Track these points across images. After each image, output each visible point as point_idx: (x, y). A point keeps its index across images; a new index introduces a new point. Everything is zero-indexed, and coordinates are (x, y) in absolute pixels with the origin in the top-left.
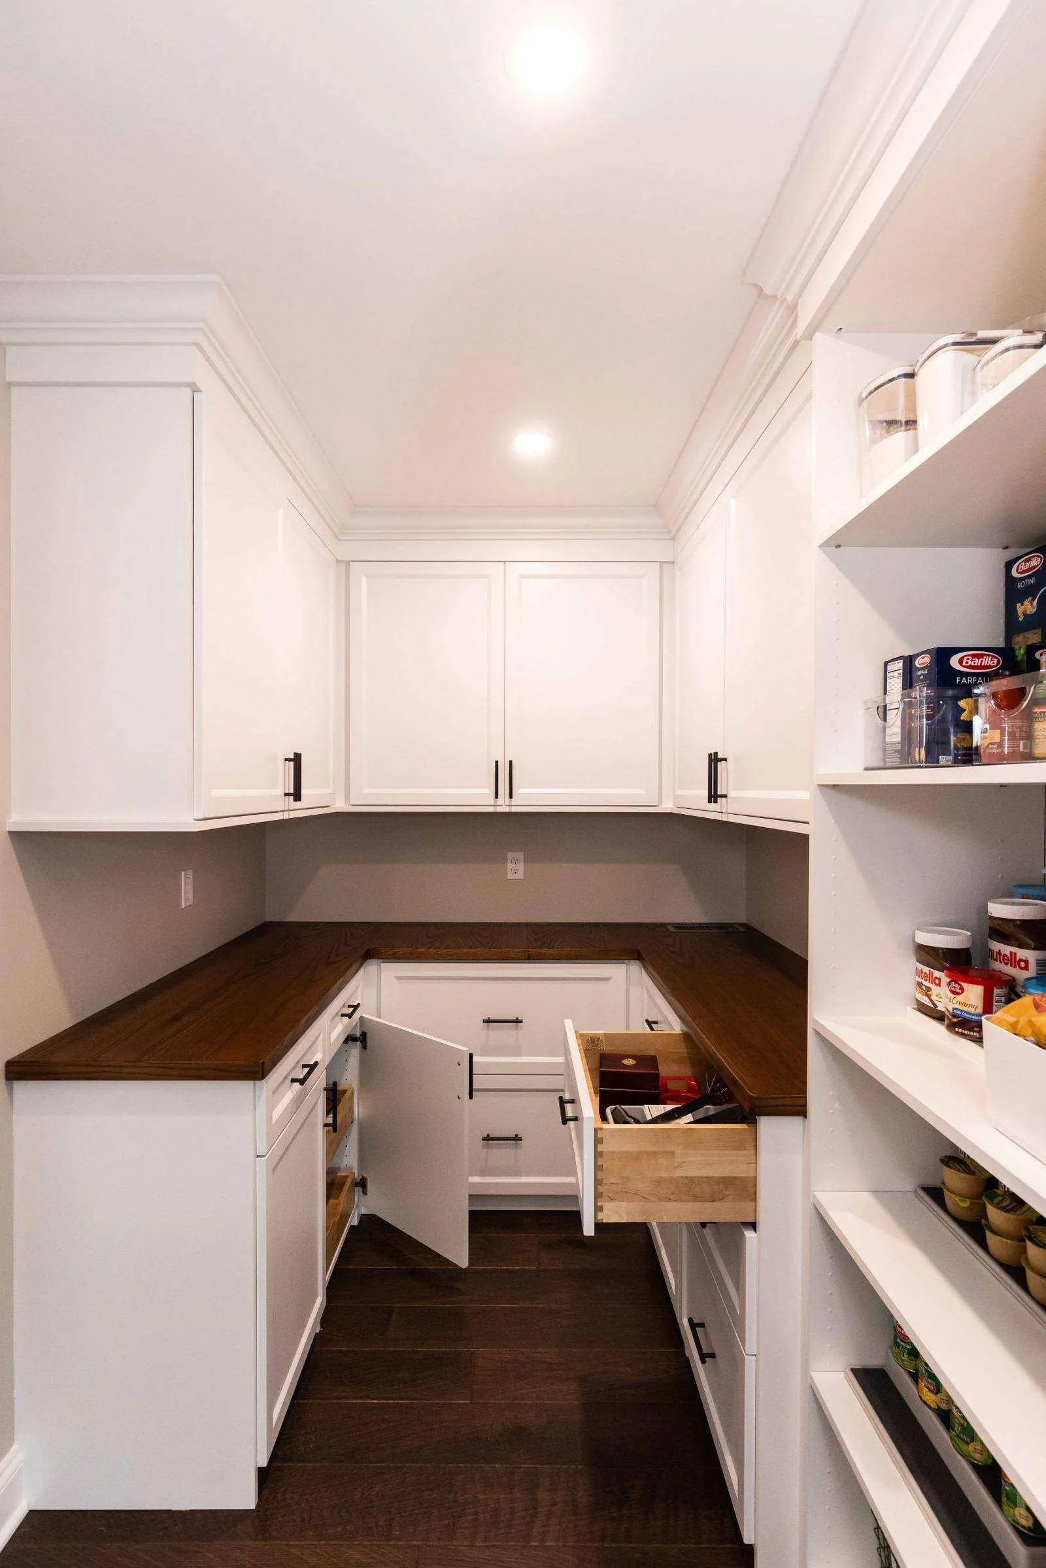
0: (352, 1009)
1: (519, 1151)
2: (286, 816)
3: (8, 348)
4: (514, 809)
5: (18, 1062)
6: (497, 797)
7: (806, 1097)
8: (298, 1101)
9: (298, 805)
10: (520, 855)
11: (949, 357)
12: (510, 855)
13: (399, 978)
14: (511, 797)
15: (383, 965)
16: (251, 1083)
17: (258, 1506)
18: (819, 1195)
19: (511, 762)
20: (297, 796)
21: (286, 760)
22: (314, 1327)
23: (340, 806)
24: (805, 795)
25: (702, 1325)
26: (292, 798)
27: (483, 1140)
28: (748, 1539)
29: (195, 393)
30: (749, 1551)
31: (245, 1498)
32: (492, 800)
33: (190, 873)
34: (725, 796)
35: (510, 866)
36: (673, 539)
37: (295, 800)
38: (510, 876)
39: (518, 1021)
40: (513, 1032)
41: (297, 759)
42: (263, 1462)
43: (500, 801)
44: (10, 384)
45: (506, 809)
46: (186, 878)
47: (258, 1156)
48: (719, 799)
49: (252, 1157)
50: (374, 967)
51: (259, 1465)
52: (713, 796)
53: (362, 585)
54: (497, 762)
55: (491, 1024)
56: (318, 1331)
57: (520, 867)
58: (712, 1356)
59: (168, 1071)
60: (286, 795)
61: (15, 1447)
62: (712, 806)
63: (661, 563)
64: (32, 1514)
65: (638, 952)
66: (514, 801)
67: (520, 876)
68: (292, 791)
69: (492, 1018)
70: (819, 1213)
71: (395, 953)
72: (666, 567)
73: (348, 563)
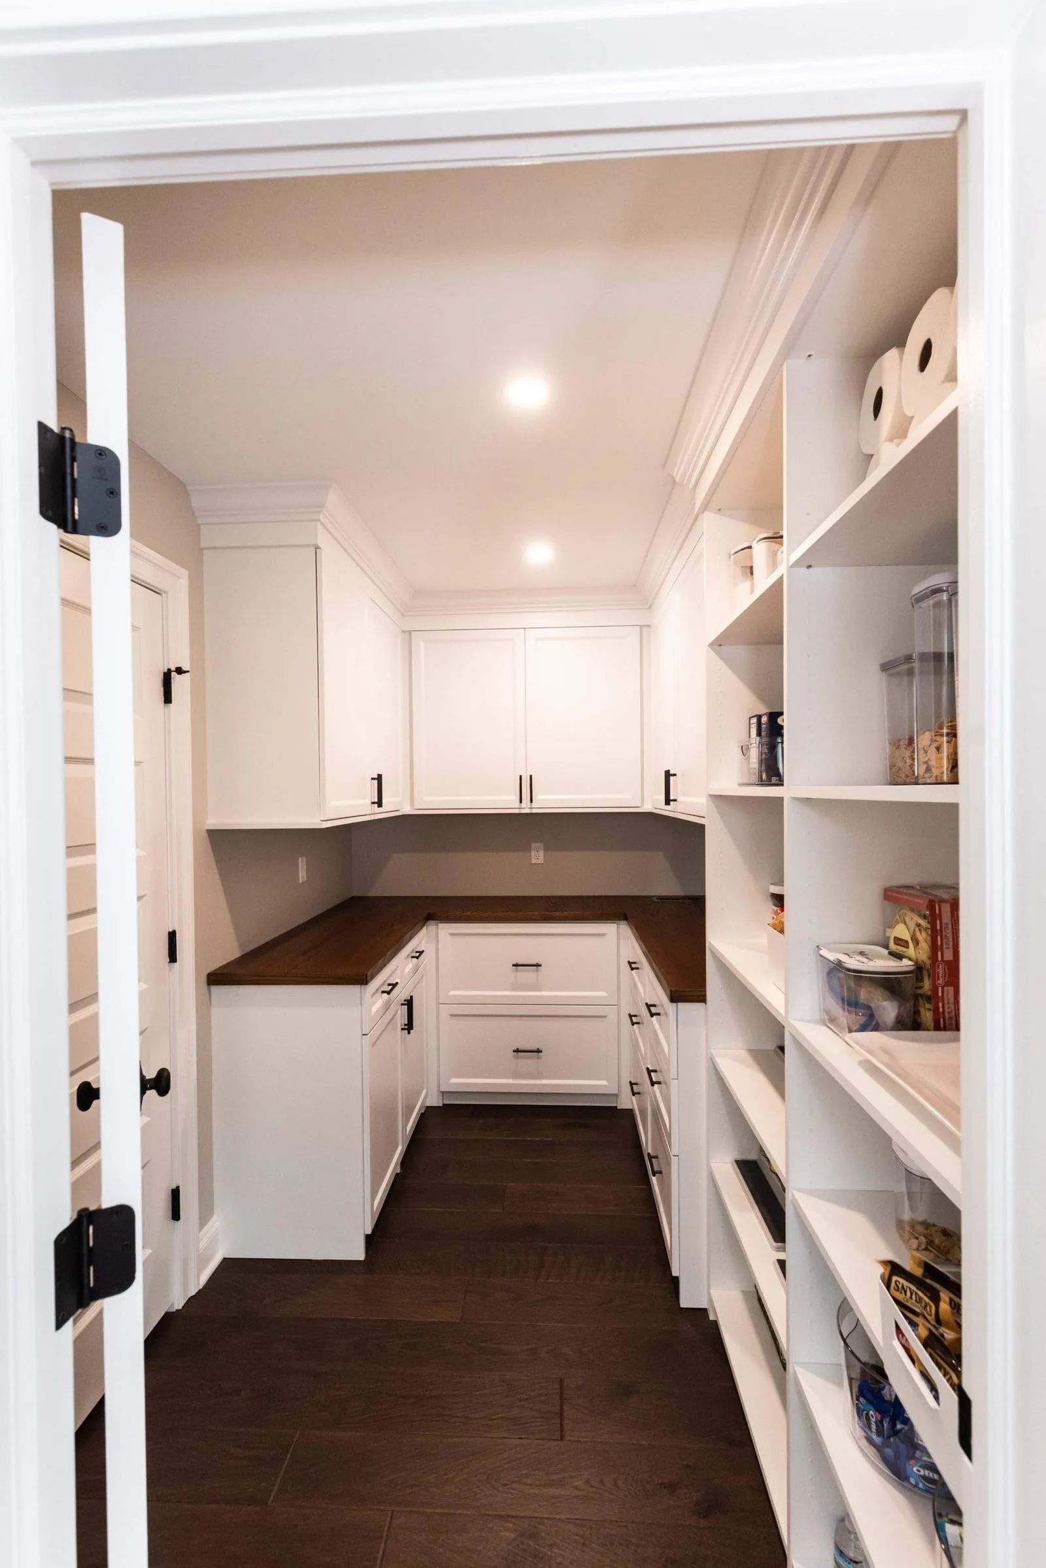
0: (418, 954)
1: (540, 1060)
2: (372, 818)
3: (202, 526)
4: (534, 811)
5: (214, 974)
6: (521, 802)
7: (705, 991)
8: (387, 1007)
9: (381, 810)
10: (541, 845)
11: (764, 544)
12: (533, 845)
13: (451, 934)
14: (531, 801)
15: (441, 925)
16: (359, 986)
17: (366, 1258)
18: (714, 1052)
19: (531, 776)
20: (379, 803)
21: (372, 779)
22: (395, 1168)
23: (407, 810)
24: (702, 800)
25: (656, 1157)
26: (376, 805)
27: (514, 1051)
28: (675, 1273)
29: (318, 550)
30: (676, 1281)
31: (357, 1252)
32: (517, 804)
33: (304, 859)
34: (675, 800)
35: (533, 853)
36: (650, 608)
37: (379, 807)
38: (534, 861)
39: (538, 965)
40: (534, 974)
41: (379, 778)
42: (369, 1232)
43: (523, 805)
44: (202, 549)
45: (527, 811)
46: (302, 862)
47: (364, 1035)
48: (671, 803)
49: (360, 1034)
50: (432, 926)
51: (367, 1233)
52: (668, 801)
53: (420, 647)
54: (521, 776)
55: (518, 967)
56: (398, 1172)
57: (541, 853)
58: (660, 1172)
59: (306, 980)
60: (372, 803)
61: (215, 1217)
62: (667, 807)
63: (641, 627)
64: (225, 1260)
65: (625, 914)
66: (534, 805)
67: (541, 861)
68: (376, 801)
69: (519, 963)
70: (713, 1064)
71: (448, 916)
72: (645, 629)
73: (410, 632)
